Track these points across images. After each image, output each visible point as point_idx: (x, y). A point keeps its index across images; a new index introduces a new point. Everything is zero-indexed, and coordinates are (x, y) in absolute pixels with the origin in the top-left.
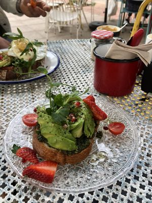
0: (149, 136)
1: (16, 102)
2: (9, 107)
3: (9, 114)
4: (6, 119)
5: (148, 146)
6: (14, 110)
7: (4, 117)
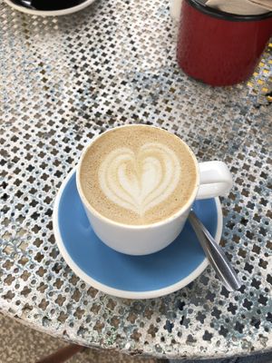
0: (265, 181)
1: (25, 96)
2: (13, 106)
3: (15, 124)
4: (12, 134)
5: (259, 200)
6: (24, 114)
7: (8, 130)
